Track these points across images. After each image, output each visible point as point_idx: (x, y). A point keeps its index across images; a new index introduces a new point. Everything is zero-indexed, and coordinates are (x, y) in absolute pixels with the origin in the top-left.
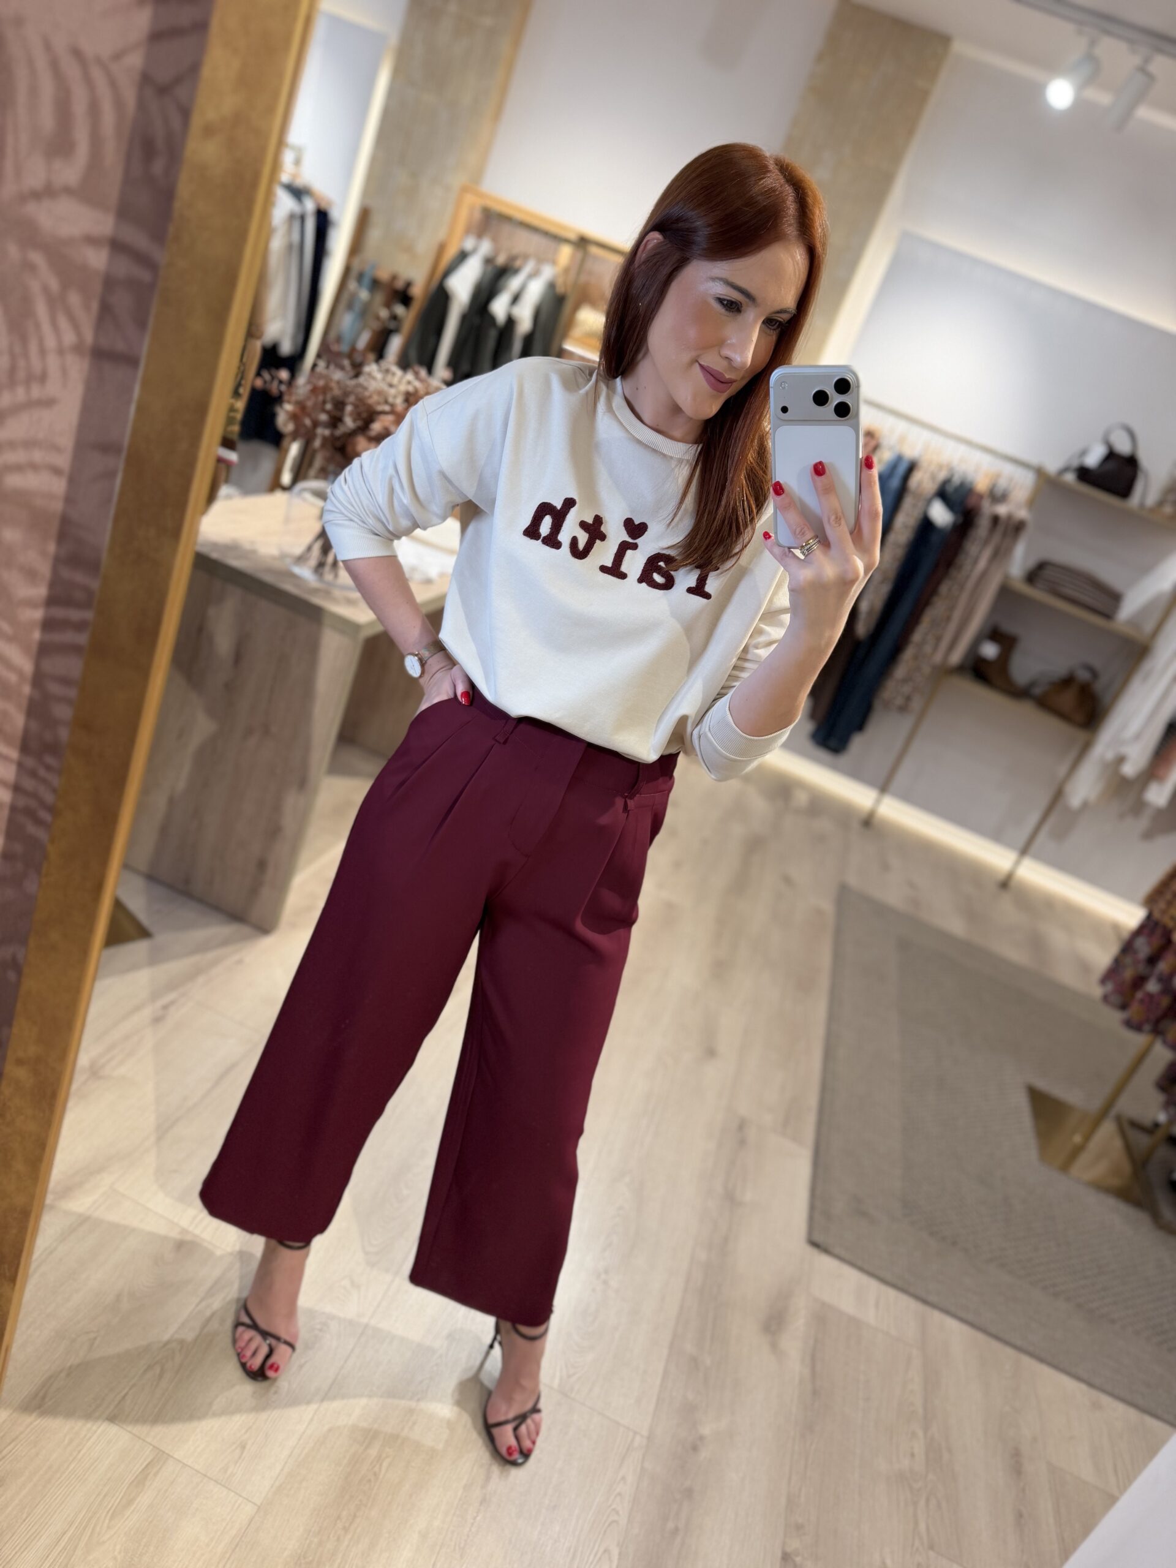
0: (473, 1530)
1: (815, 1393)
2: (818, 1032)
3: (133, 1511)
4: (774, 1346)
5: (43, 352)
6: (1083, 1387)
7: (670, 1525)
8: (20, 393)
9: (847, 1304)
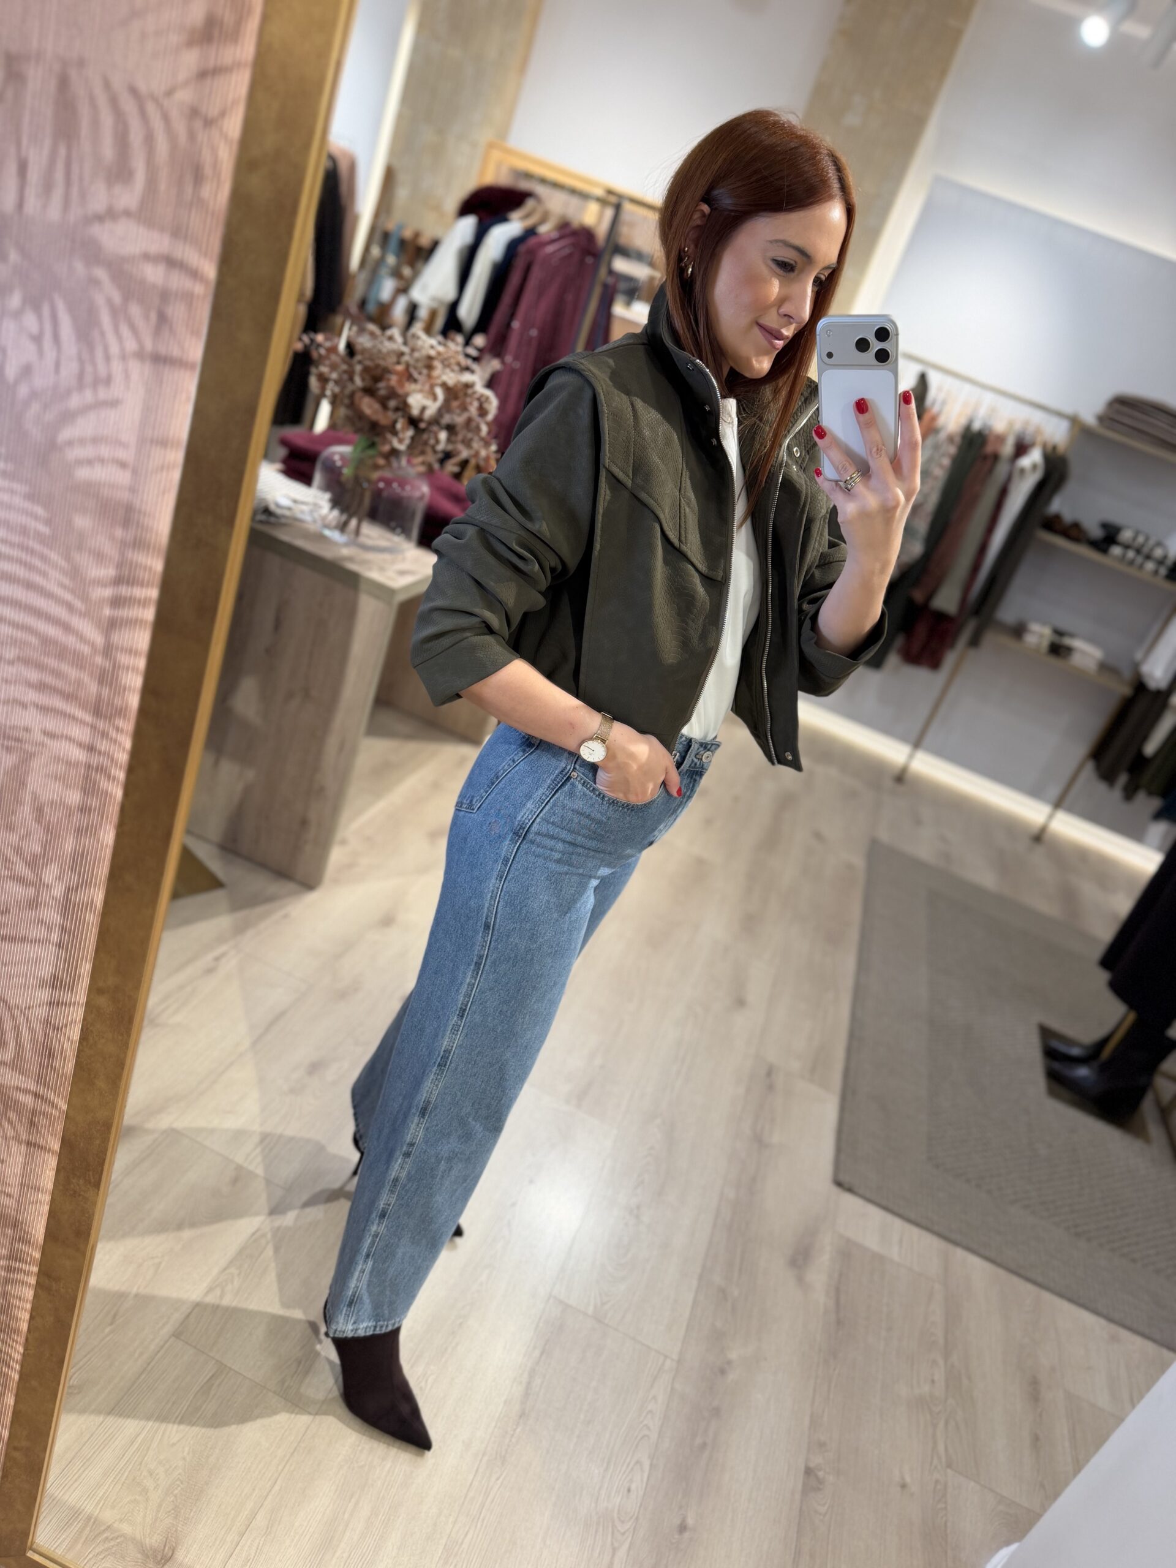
0: (514, 1440)
1: (839, 1323)
2: (848, 983)
3: (198, 1418)
4: (800, 1280)
5: (108, 358)
6: (1103, 1322)
7: (699, 1441)
8: (88, 396)
9: (872, 1242)
